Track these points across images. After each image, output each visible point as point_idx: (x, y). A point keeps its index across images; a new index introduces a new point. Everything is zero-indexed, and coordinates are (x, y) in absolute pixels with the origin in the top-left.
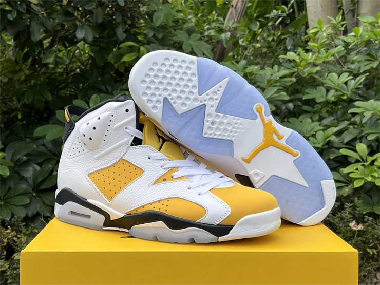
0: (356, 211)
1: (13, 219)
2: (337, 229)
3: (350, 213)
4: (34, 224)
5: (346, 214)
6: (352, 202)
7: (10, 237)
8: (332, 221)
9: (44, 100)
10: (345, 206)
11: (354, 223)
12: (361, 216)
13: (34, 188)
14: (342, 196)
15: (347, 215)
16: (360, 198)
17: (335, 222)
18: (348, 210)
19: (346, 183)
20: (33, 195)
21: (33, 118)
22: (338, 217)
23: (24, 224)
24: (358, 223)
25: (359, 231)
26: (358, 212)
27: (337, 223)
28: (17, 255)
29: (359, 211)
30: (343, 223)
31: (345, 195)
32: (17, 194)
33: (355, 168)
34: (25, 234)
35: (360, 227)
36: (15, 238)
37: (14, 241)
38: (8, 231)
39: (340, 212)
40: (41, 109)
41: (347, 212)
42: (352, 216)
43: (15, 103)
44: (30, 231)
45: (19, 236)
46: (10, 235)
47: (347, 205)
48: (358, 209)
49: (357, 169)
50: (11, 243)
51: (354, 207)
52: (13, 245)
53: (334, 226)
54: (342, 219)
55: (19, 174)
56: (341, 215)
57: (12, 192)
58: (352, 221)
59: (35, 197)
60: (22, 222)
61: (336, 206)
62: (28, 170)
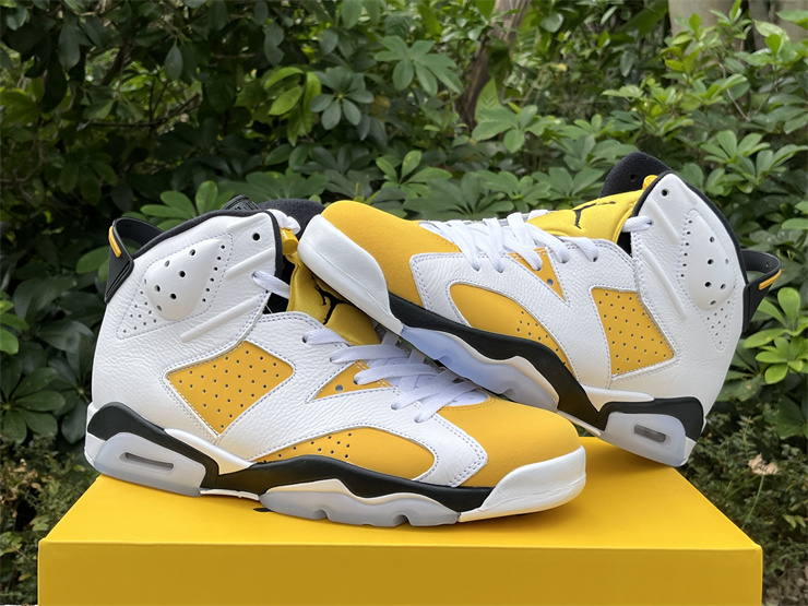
0: (765, 434)
1: (31, 444)
2: (721, 471)
3: (750, 439)
4: (76, 455)
5: (742, 440)
6: (759, 412)
7: (24, 482)
8: (711, 455)
9: (101, 185)
10: (741, 423)
11: (759, 458)
12: (776, 444)
13: (82, 377)
14: (737, 400)
15: (745, 441)
16: (776, 406)
17: (718, 457)
18: (746, 432)
19: (747, 371)
20: (78, 394)
21: (77, 223)
22: (725, 447)
23: (55, 453)
24: (767, 461)
25: (769, 477)
26: (770, 436)
27: (723, 460)
28: (39, 522)
29: (772, 433)
30: (736, 459)
31: (743, 399)
32: (40, 387)
33: (769, 340)
34: (57, 477)
35: (772, 469)
36: (35, 485)
37: (33, 491)
38: (21, 469)
39: (730, 435)
40: (94, 204)
41: (745, 437)
42: (754, 445)
43: (37, 192)
44: (67, 469)
45: (44, 480)
46: (26, 477)
47: (746, 421)
48: (770, 429)
49: (772, 344)
50: (26, 497)
51: (760, 426)
52: (29, 501)
53: (716, 466)
54: (733, 450)
55: (45, 345)
56: (731, 443)
57: (29, 384)
58: (755, 456)
59: (81, 397)
60: (51, 448)
61: (721, 423)
62: (70, 341)
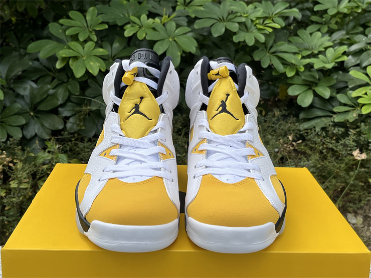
0: (361, 138)
1: (8, 142)
2: (339, 156)
3: (354, 141)
4: (30, 148)
5: (350, 141)
6: (358, 127)
7: (5, 163)
8: (335, 148)
9: (37, 7)
10: (350, 133)
11: (358, 151)
12: (366, 143)
13: (32, 107)
14: (348, 121)
15: (351, 142)
16: (367, 124)
17: (338, 150)
18: (352, 137)
19: (353, 107)
20: (30, 115)
21: (27, 26)
22: (342, 144)
23: (20, 147)
24: (361, 152)
25: (363, 160)
26: (363, 139)
27: (340, 151)
28: (14, 183)
29: (364, 138)
30: (347, 150)
31: (351, 121)
32: (13, 113)
33: (364, 92)
34: (21, 161)
35: (364, 156)
36: (11, 165)
37: (10, 167)
38: (4, 156)
39: (344, 139)
40: (35, 17)
41: (351, 140)
42: (356, 144)
43: (6, 12)
44: (25, 156)
45: (15, 161)
46: (5, 160)
47: (352, 132)
48: (363, 136)
49: (366, 94)
50: (6, 171)
51: (360, 134)
52: (8, 173)
53: (336, 154)
54: (345, 145)
55: (14, 91)
56: (345, 142)
57: (8, 112)
58: (356, 149)
59: (32, 116)
60: (18, 144)
61: (340, 133)
62: (25, 89)
